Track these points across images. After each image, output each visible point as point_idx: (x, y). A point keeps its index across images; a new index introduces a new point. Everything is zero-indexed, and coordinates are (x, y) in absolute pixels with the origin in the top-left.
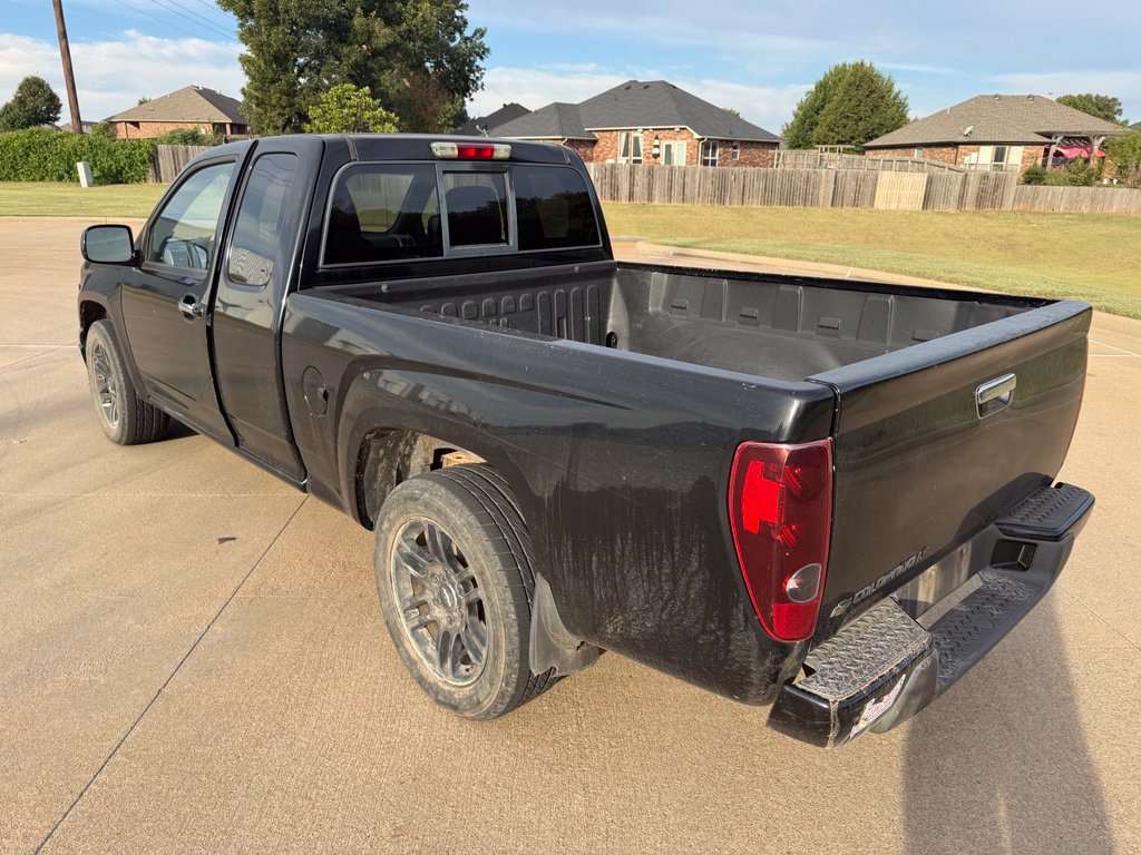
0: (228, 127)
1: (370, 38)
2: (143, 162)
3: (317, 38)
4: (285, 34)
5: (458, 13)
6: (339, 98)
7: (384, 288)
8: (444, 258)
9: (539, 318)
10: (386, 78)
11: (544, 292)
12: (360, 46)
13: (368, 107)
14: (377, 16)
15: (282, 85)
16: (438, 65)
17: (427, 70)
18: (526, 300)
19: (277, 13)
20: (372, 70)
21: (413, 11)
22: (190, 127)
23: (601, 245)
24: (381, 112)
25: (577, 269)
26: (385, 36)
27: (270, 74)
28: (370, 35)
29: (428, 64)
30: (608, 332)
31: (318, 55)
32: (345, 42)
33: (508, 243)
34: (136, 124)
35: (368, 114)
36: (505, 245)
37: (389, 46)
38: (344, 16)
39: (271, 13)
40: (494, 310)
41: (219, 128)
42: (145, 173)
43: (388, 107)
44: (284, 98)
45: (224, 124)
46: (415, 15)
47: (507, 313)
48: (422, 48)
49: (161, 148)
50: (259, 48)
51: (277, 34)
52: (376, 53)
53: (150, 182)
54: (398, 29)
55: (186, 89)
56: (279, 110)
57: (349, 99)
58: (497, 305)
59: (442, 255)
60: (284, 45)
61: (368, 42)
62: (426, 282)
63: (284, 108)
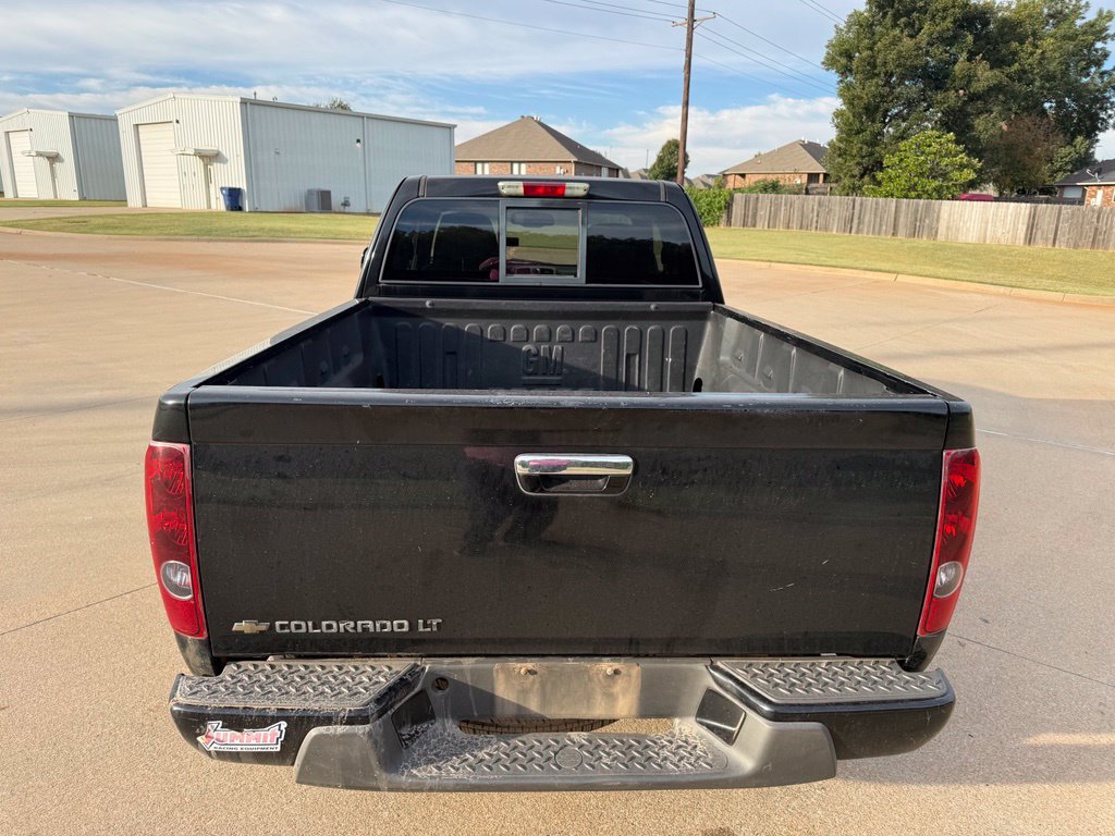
0: (821, 177)
1: (969, 82)
2: (720, 209)
3: (911, 88)
4: (877, 85)
5: (1099, 45)
6: (919, 146)
7: (428, 303)
8: (499, 284)
9: (603, 351)
10: (979, 123)
11: (612, 326)
12: (957, 91)
13: (948, 154)
14: (983, 58)
15: (867, 135)
16: (1061, 105)
17: (1044, 111)
18: (585, 331)
19: (875, 67)
20: (969, 115)
21: (1030, 49)
22: (774, 178)
23: (700, 286)
24: (963, 158)
25: (653, 307)
26: (988, 80)
27: (857, 125)
28: (970, 78)
29: (1047, 105)
30: (696, 377)
31: (910, 104)
32: (941, 88)
33: (575, 275)
34: (743, 176)
35: (946, 160)
36: (572, 277)
37: (990, 89)
38: (947, 63)
39: (868, 68)
40: (546, 336)
41: (813, 177)
42: (720, 217)
43: (971, 152)
44: (865, 147)
45: (818, 174)
46: (1032, 54)
47: (561, 342)
48: (1042, 87)
49: (737, 196)
50: (850, 102)
51: (870, 86)
52: (973, 98)
53: (722, 226)
54: (1008, 70)
55: (794, 143)
56: (858, 159)
57: (930, 146)
58: (551, 333)
59: (498, 281)
60: (874, 96)
61: (965, 87)
62: (470, 303)
63: (863, 157)
